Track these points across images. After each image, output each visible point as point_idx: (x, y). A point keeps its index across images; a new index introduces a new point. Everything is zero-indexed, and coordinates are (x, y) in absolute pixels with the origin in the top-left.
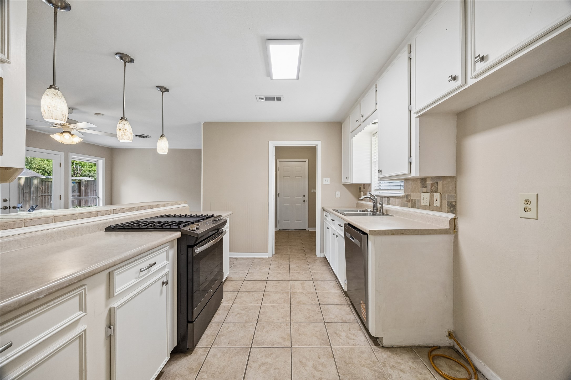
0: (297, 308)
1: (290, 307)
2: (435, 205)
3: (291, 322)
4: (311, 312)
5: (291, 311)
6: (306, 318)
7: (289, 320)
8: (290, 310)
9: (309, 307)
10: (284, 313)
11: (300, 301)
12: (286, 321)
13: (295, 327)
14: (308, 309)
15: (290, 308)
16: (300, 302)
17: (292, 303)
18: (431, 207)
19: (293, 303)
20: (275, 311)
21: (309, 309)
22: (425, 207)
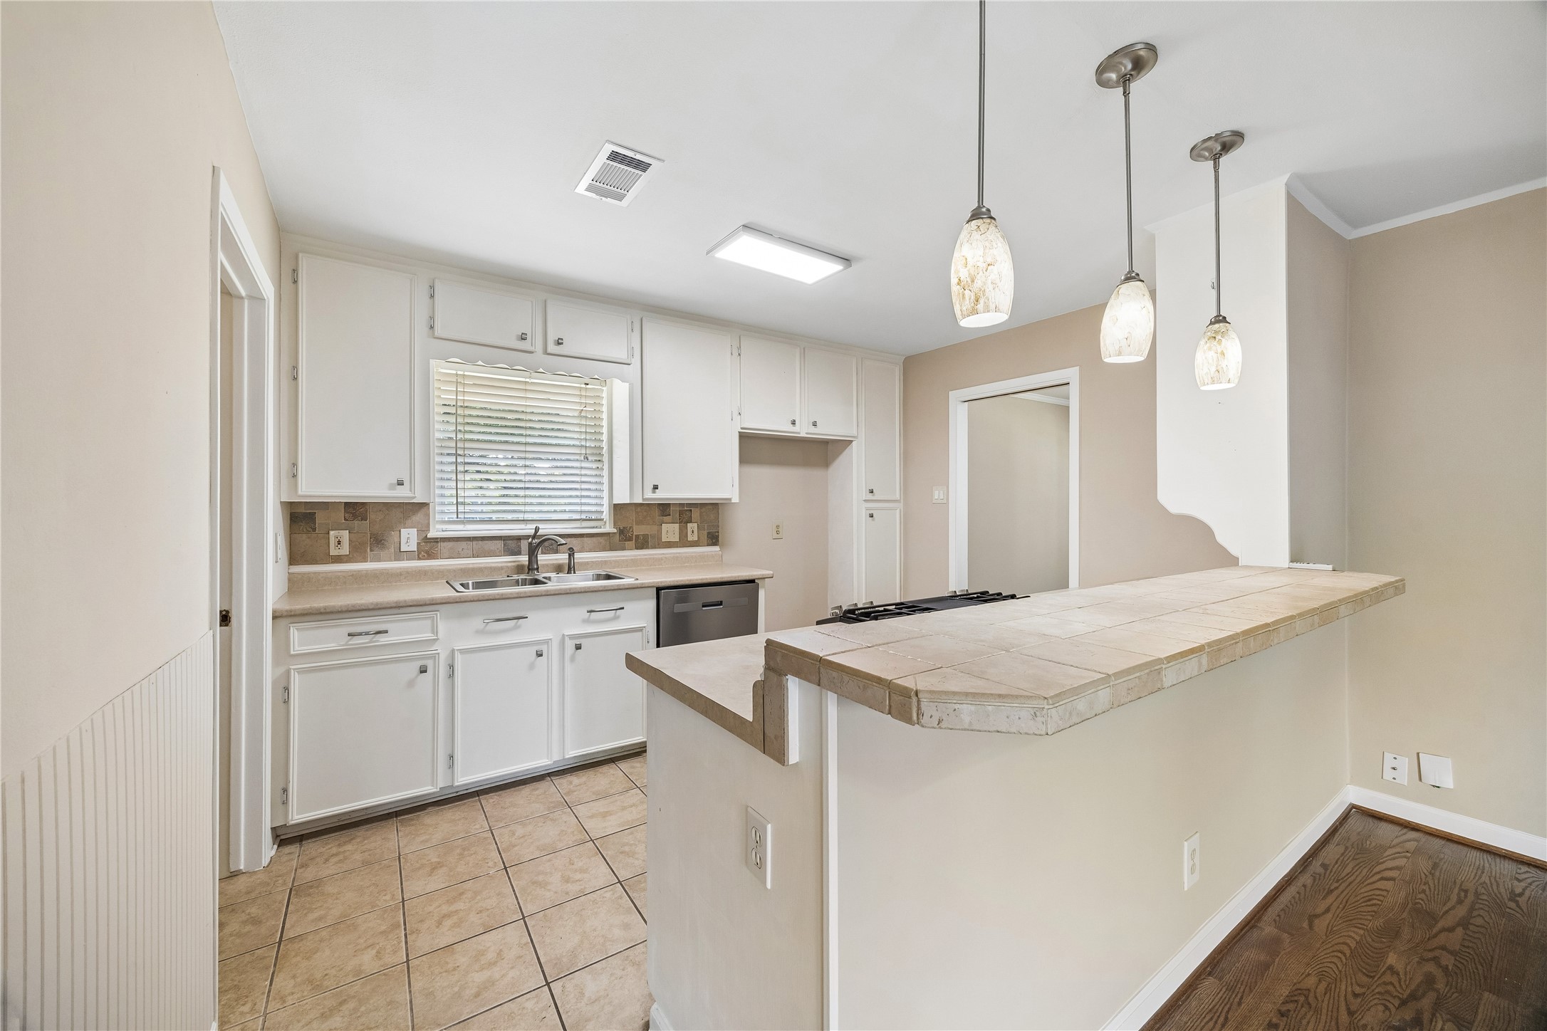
2: (690, 538)
18: (683, 542)
22: (670, 545)
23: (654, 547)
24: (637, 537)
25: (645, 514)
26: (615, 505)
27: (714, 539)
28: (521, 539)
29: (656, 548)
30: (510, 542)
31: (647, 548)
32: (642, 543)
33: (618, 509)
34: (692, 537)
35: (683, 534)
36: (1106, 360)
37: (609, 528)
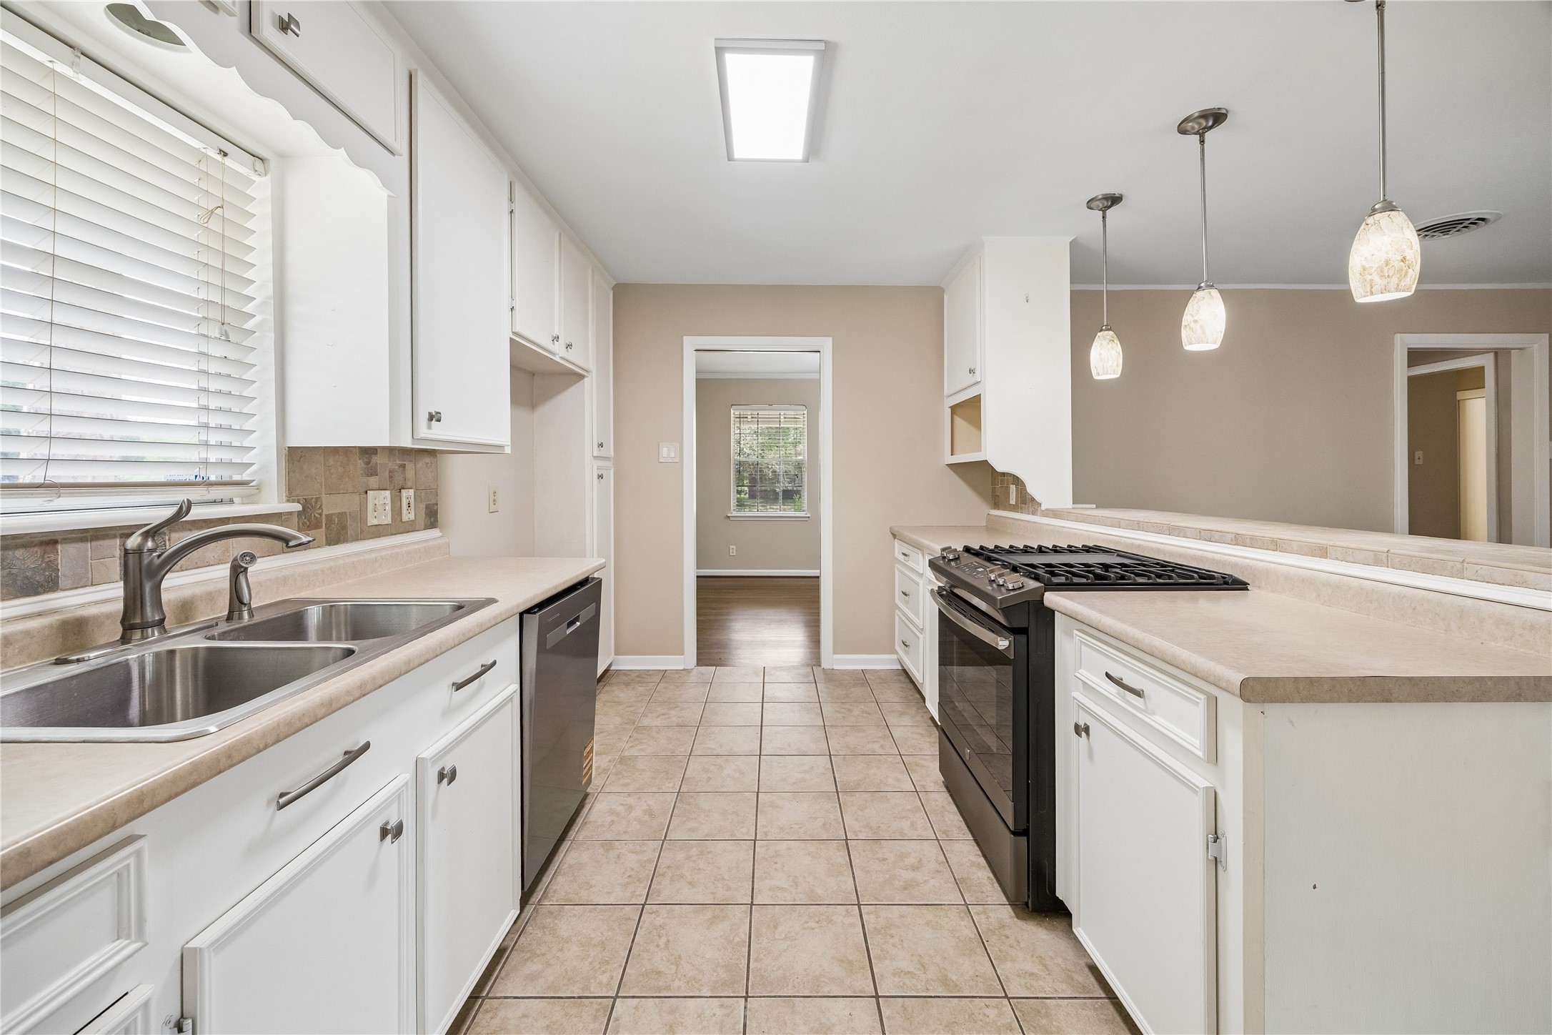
0: (729, 889)
1: (752, 898)
2: (406, 517)
3: (755, 843)
4: (687, 874)
5: (753, 878)
6: (709, 853)
7: (761, 847)
8: (753, 881)
9: (687, 894)
10: (776, 870)
11: (712, 923)
12: (767, 846)
13: (744, 830)
14: (694, 887)
15: (753, 888)
16: (713, 921)
17: (746, 913)
19: (739, 913)
20: (805, 877)
21: (690, 883)
22: (379, 532)
23: (356, 539)
24: (329, 517)
25: (341, 470)
26: (293, 451)
27: (432, 518)
28: (55, 542)
29: (358, 540)
30: (19, 553)
31: (345, 541)
32: (338, 533)
33: (296, 458)
34: (408, 516)
35: (397, 511)
36: (1186, 348)
37: (273, 501)
